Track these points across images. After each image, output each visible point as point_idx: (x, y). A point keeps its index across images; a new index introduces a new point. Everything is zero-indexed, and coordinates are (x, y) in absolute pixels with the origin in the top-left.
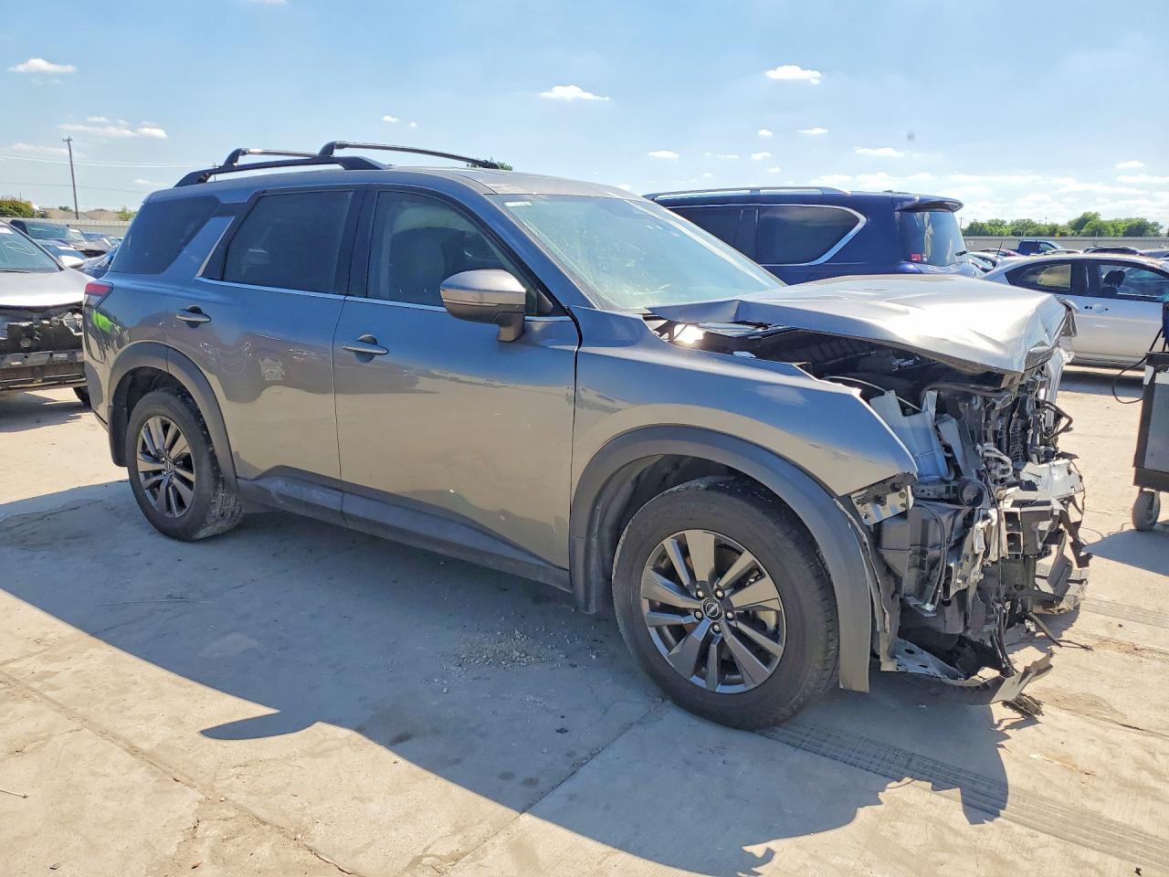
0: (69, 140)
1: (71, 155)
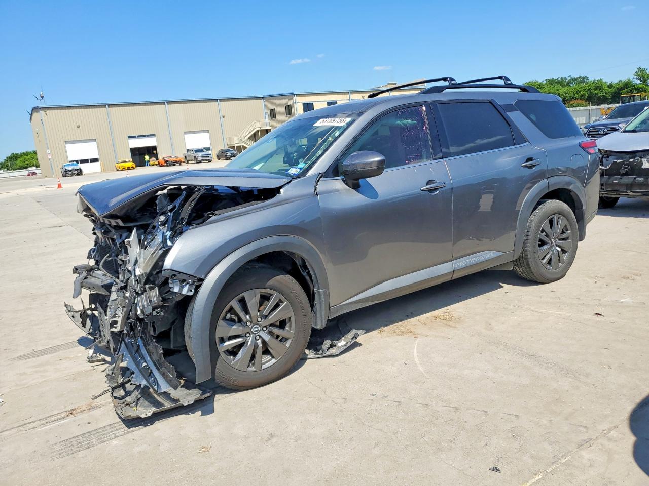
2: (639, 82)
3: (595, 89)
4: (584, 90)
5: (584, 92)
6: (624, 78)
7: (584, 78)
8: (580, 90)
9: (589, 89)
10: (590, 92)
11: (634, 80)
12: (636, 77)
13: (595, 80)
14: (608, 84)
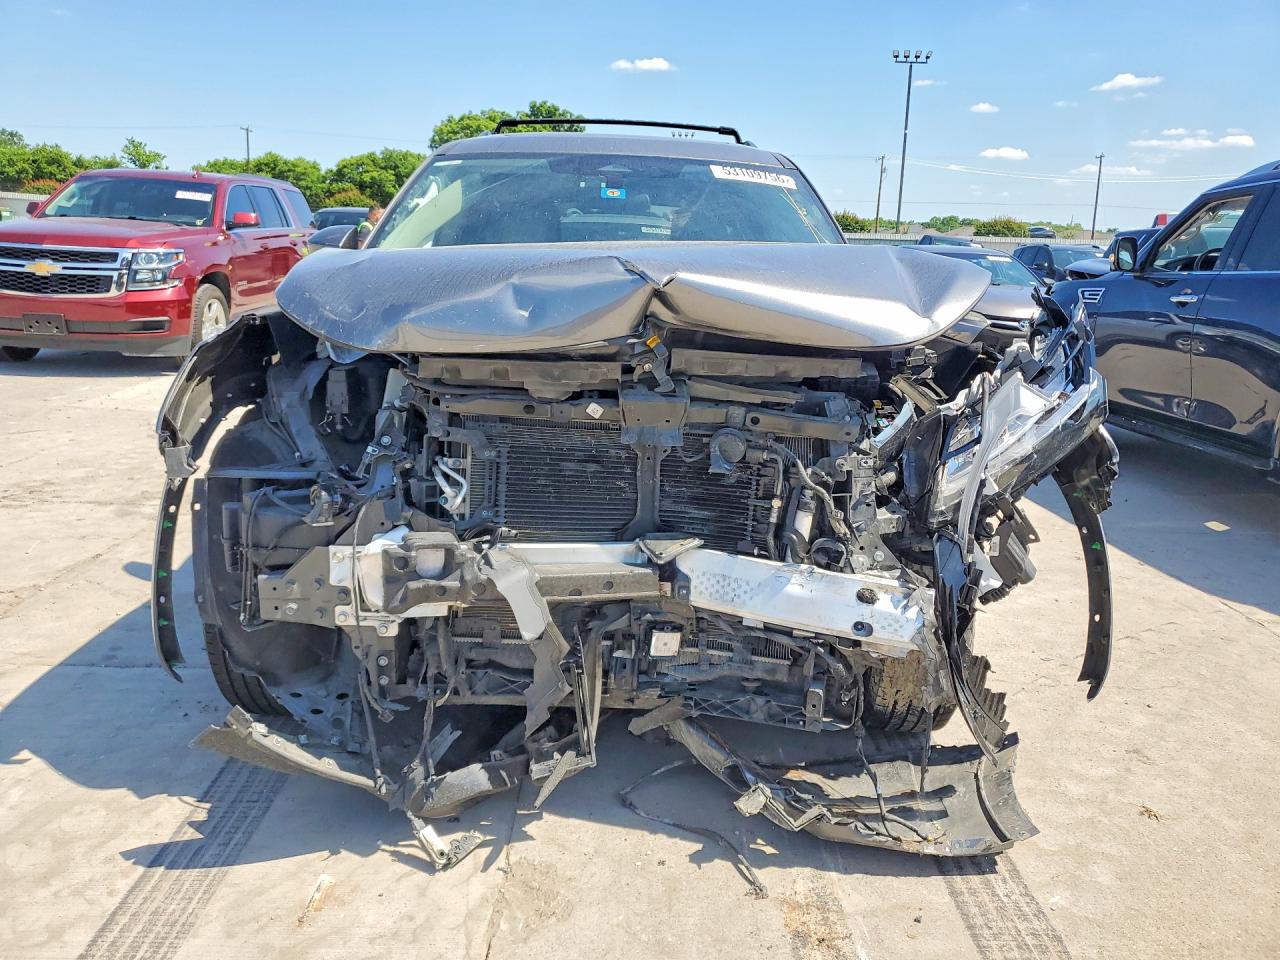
0: (1101, 157)
1: (1100, 172)
2: (132, 166)
3: (49, 164)
4: (24, 161)
5: (26, 166)
6: (106, 154)
7: (11, 134)
8: (15, 158)
9: (34, 161)
10: (38, 167)
11: (124, 160)
12: (126, 156)
13: (45, 145)
14: (75, 159)
